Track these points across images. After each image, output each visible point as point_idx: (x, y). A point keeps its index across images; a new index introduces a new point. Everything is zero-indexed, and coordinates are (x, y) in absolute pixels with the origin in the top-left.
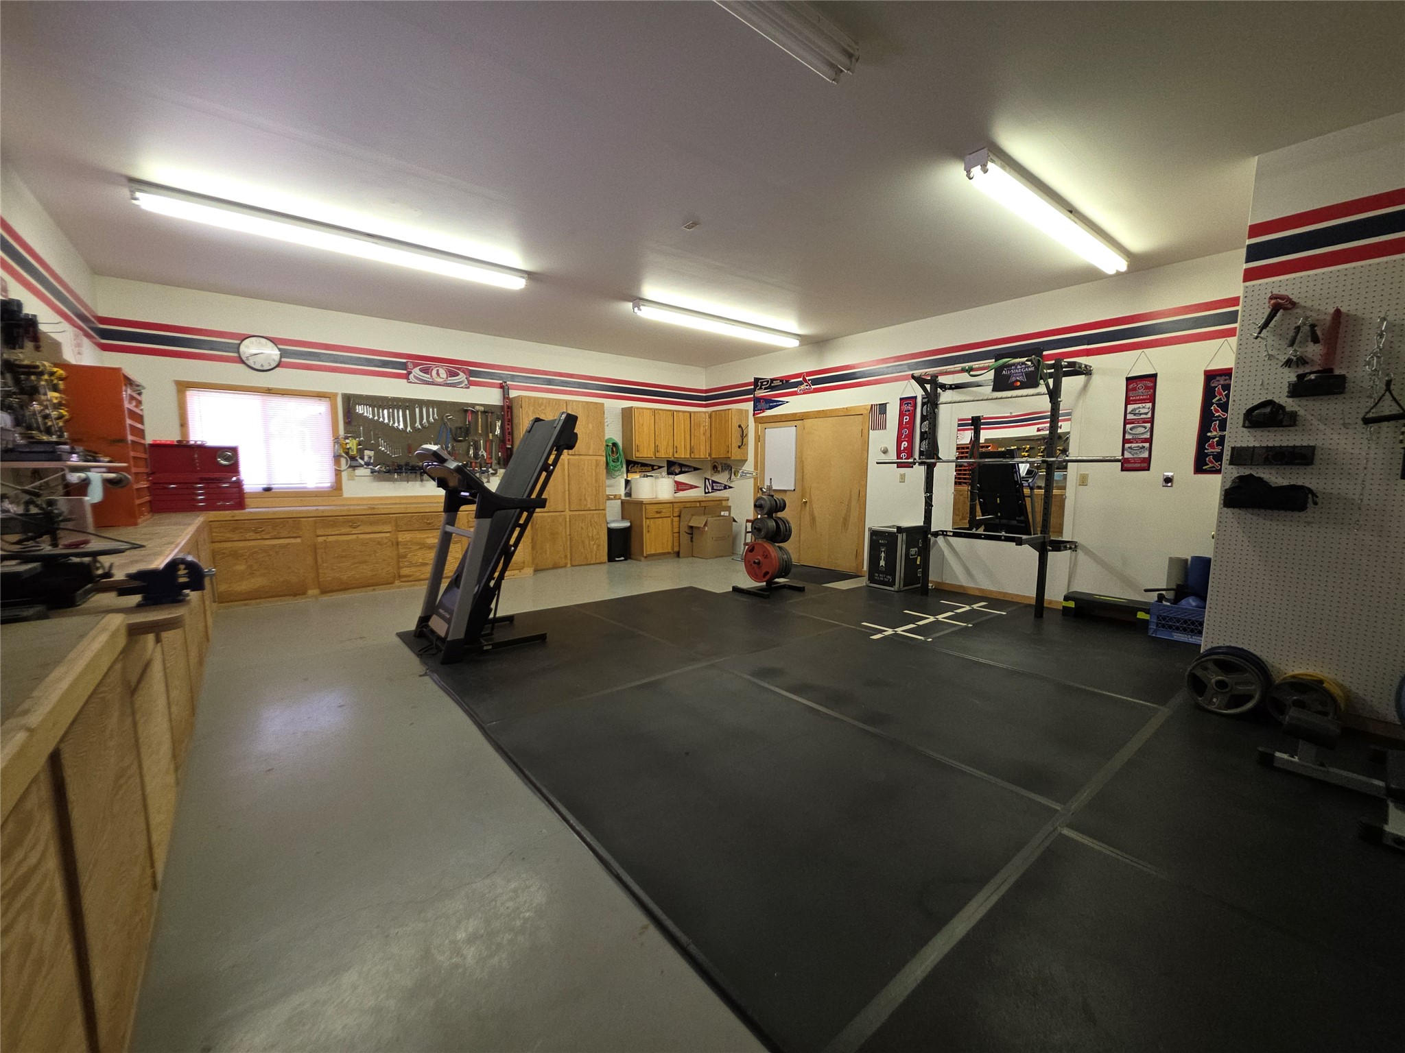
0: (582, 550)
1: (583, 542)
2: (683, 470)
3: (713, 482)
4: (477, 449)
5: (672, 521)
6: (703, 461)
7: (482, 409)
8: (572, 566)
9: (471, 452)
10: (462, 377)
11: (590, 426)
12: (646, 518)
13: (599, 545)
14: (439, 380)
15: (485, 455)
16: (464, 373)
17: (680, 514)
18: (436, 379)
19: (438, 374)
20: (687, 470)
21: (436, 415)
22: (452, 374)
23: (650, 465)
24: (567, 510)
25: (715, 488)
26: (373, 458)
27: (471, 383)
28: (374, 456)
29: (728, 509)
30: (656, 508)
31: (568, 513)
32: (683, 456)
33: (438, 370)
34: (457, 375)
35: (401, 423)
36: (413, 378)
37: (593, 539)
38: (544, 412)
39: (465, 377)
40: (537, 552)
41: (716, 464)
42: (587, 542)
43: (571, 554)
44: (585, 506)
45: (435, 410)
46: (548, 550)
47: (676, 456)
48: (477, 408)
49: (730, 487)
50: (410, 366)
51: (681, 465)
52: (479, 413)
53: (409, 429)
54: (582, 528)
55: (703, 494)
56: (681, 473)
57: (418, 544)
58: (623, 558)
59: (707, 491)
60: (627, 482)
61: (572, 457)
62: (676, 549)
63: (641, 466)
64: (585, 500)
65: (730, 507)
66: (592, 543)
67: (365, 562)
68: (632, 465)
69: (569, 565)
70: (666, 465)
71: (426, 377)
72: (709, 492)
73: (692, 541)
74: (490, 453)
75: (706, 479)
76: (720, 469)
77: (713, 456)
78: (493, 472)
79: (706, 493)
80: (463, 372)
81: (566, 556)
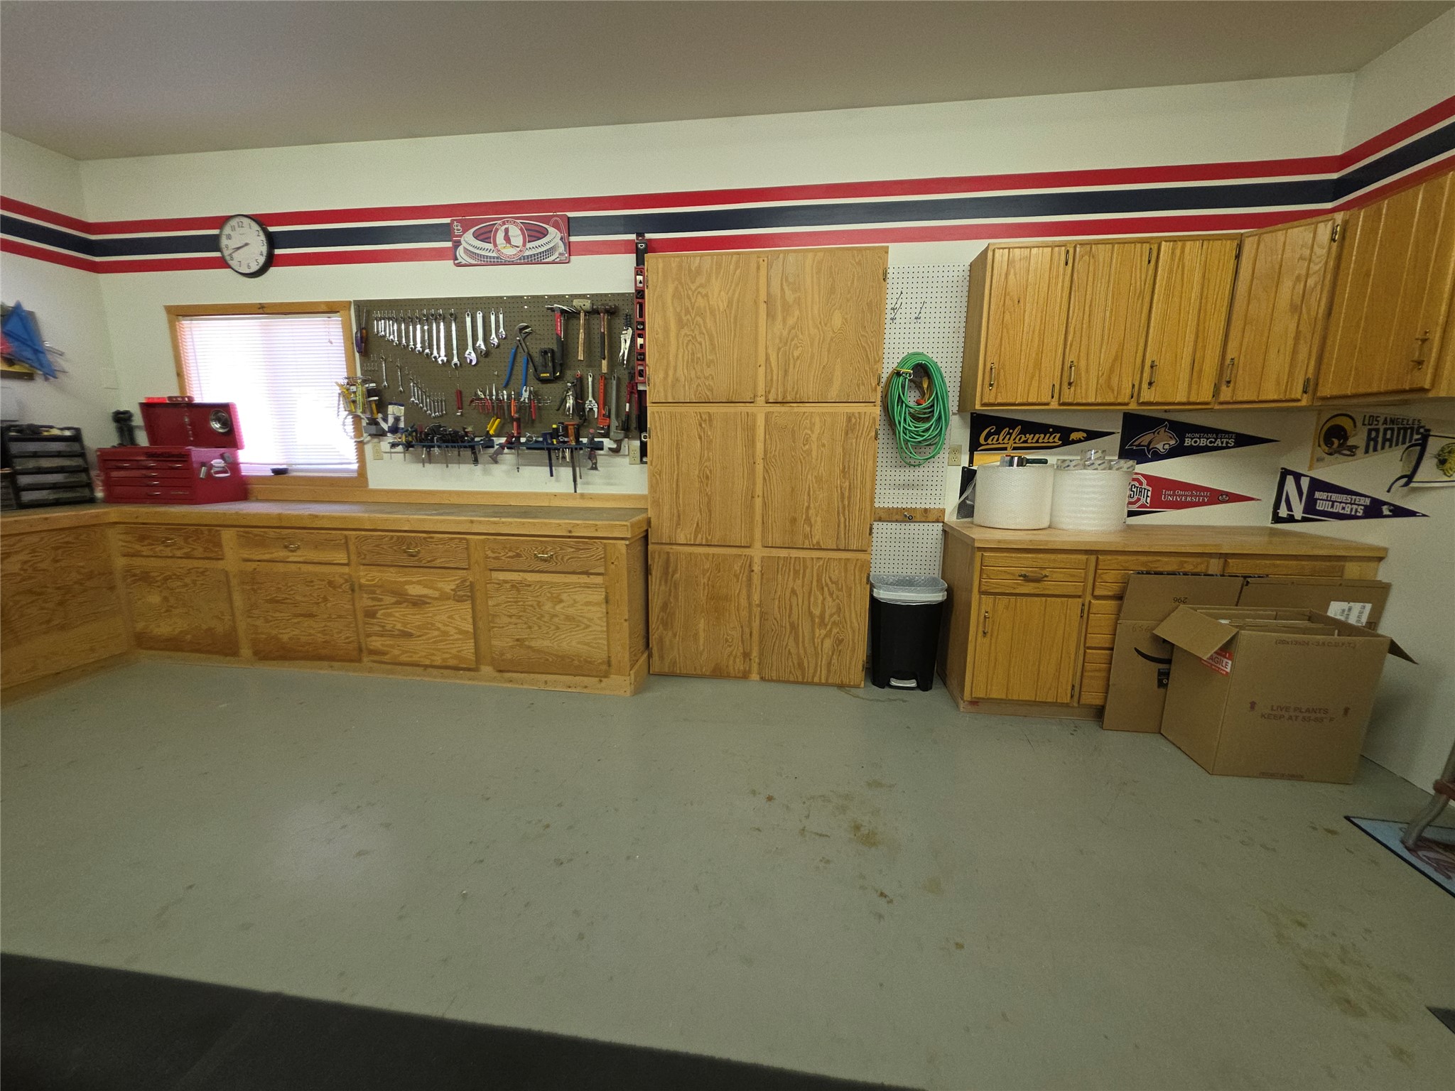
0: (791, 644)
1: (794, 627)
2: (1188, 442)
3: (1317, 485)
4: (580, 396)
5: (1085, 613)
6: (1283, 410)
7: (587, 305)
8: (762, 679)
9: (570, 403)
10: (554, 236)
11: (837, 320)
12: (981, 593)
13: (841, 641)
14: (509, 252)
15: (596, 410)
16: (559, 229)
17: (1124, 590)
18: (505, 251)
19: (507, 239)
20: (1203, 442)
21: (502, 329)
22: (535, 234)
23: (1057, 429)
24: (758, 544)
25: (1320, 506)
26: (402, 418)
27: (571, 249)
28: (405, 415)
29: (1377, 594)
30: (1026, 564)
31: (757, 553)
32: (1181, 397)
33: (507, 231)
34: (544, 233)
35: (443, 352)
36: (463, 255)
37: (823, 624)
38: (703, 291)
39: (559, 235)
40: (675, 635)
41: (1346, 423)
42: (805, 629)
43: (761, 654)
44: (806, 536)
45: (501, 316)
46: (702, 635)
47: (1147, 395)
48: (576, 302)
49: (1399, 512)
50: (457, 228)
51: (1180, 429)
52: (582, 315)
53: (455, 360)
54: (794, 592)
55: (1267, 522)
56: (1173, 453)
57: (394, 593)
58: (913, 684)
59: (1283, 512)
60: (968, 477)
61: (777, 408)
62: (1092, 697)
63: (1023, 432)
64: (808, 520)
65: (1384, 589)
66: (819, 633)
67: (311, 616)
68: (993, 429)
69: (755, 676)
70: (1120, 431)
71: (485, 248)
72: (1291, 519)
73: (1161, 685)
74: (604, 403)
75: (1285, 473)
76: (1358, 439)
77: (1326, 390)
78: (614, 446)
79: (1277, 519)
80: (556, 226)
81: (746, 655)
